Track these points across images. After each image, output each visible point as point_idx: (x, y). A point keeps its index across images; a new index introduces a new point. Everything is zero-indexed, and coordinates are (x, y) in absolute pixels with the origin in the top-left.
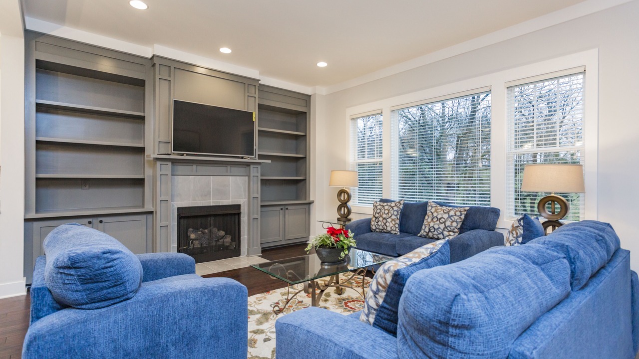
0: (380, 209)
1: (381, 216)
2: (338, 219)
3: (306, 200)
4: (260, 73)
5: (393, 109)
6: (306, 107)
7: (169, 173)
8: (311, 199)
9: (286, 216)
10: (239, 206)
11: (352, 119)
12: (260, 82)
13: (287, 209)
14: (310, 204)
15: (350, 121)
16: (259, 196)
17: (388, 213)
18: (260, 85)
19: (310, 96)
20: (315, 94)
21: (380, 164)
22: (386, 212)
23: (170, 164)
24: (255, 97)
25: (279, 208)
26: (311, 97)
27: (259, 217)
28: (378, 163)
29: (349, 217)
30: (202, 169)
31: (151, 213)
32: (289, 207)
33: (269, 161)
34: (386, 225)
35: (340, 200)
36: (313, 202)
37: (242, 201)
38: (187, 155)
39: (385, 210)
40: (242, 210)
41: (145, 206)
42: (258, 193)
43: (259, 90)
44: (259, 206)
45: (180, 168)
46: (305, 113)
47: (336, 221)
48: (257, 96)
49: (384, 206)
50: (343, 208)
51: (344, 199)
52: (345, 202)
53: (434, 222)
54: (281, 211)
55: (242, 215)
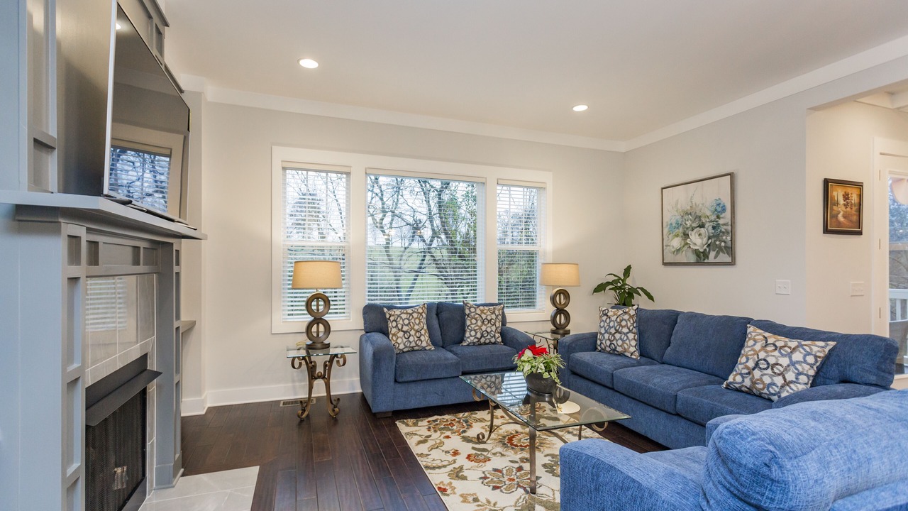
7: (82, 271)
11: (283, 168)
15: (281, 171)
20: (201, 94)
23: (83, 234)
34: (420, 340)
35: (311, 313)
51: (319, 310)
52: (320, 315)
53: (486, 325)
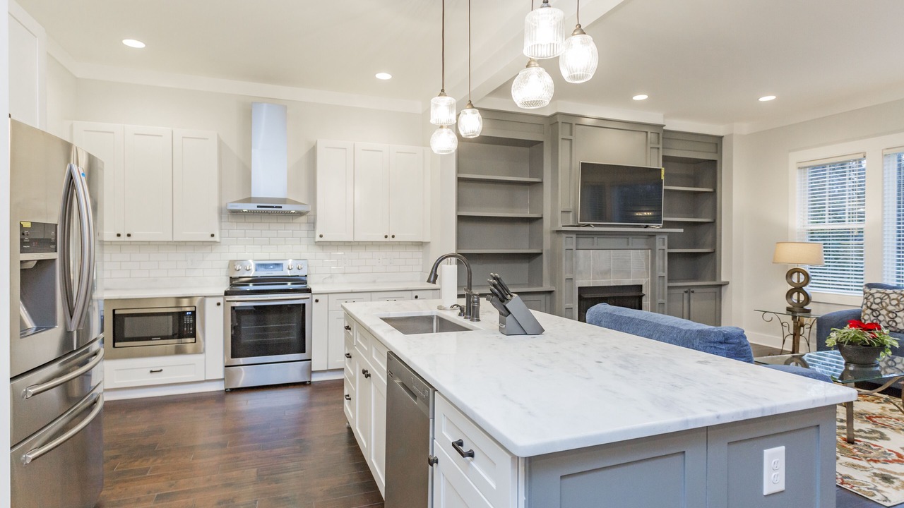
0: (881, 299)
1: (883, 308)
2: (788, 309)
3: (715, 280)
4: (665, 117)
5: (886, 152)
6: (717, 153)
7: (574, 247)
8: (724, 279)
9: (692, 302)
10: (640, 287)
11: (799, 168)
12: (664, 128)
13: (693, 292)
14: (720, 286)
15: (797, 172)
16: (666, 274)
17: (898, 305)
18: (665, 131)
19: (721, 138)
20: (731, 135)
21: (859, 232)
22: (894, 302)
23: (574, 236)
24: (658, 148)
25: (682, 291)
26: (723, 139)
27: (665, 301)
28: (856, 231)
29: (806, 307)
30: (603, 241)
31: (550, 292)
32: (696, 290)
33: (682, 230)
35: (791, 283)
36: (727, 283)
37: (644, 281)
38: (595, 225)
39: (891, 300)
40: (644, 292)
41: (544, 285)
42: (664, 271)
43: (663, 138)
44: (666, 287)
45: (585, 242)
46: (714, 162)
47: (785, 312)
48: (660, 146)
49: (888, 295)
50: (796, 293)
51: (799, 281)
52: (800, 285)
54: (686, 295)
55: (644, 299)
